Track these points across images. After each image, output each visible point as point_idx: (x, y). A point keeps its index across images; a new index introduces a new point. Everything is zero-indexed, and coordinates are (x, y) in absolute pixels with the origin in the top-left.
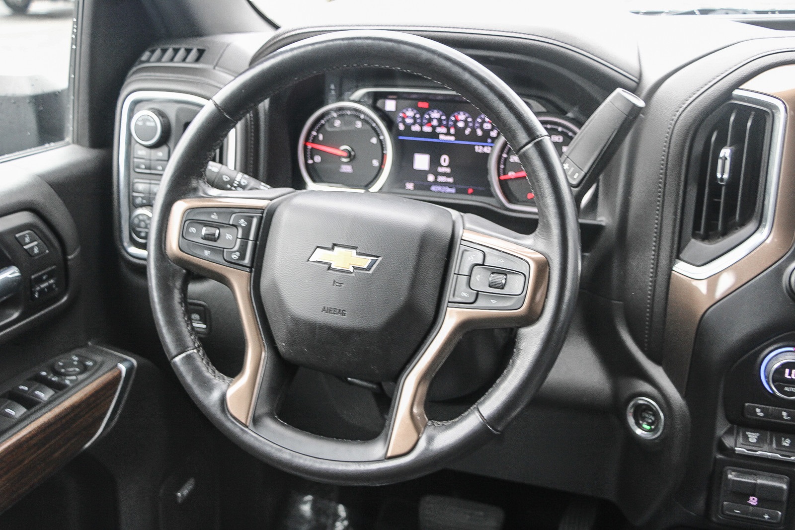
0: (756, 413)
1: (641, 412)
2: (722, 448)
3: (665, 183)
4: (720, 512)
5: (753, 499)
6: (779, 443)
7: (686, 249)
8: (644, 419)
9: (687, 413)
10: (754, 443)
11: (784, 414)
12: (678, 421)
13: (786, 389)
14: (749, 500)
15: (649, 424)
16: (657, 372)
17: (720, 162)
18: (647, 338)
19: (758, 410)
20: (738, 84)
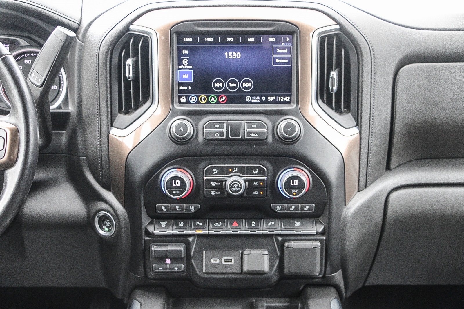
0: (163, 209)
1: (103, 220)
2: (148, 233)
3: (99, 82)
4: (151, 271)
5: (168, 260)
6: (178, 225)
7: (116, 120)
8: (105, 225)
9: (127, 216)
10: (164, 227)
11: (177, 207)
12: (122, 222)
13: (174, 192)
14: (166, 261)
15: (108, 227)
16: (109, 195)
17: (127, 67)
18: (101, 176)
19: (163, 208)
20: (131, 23)
